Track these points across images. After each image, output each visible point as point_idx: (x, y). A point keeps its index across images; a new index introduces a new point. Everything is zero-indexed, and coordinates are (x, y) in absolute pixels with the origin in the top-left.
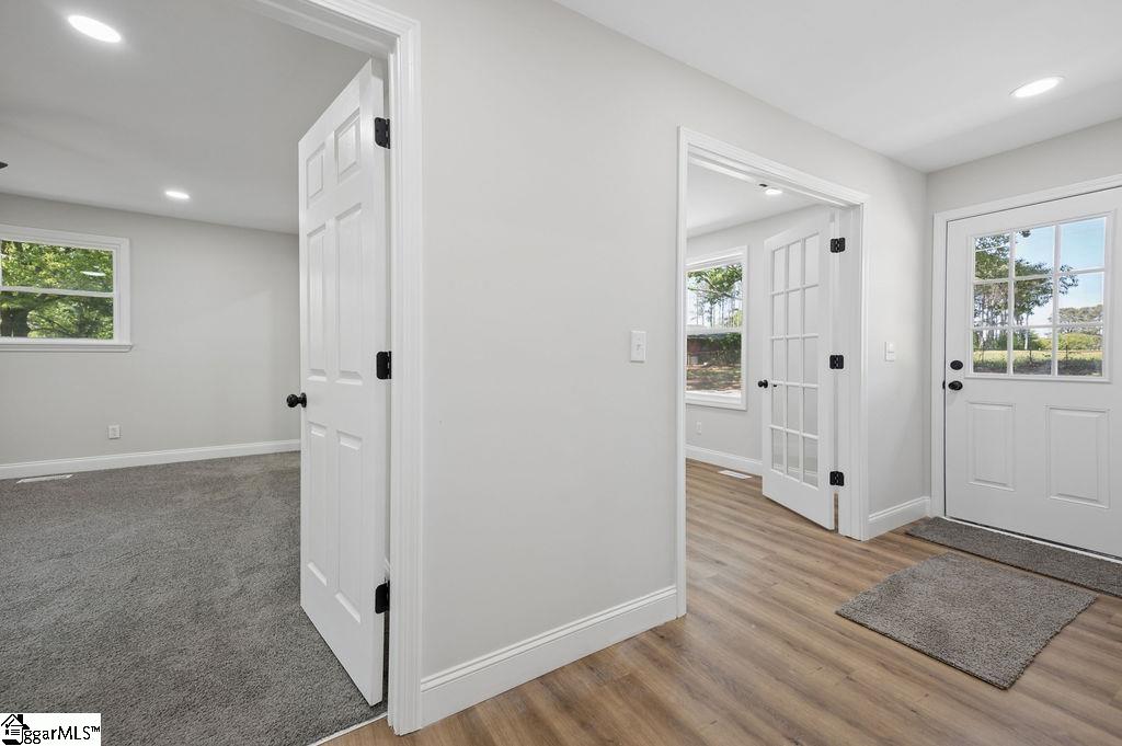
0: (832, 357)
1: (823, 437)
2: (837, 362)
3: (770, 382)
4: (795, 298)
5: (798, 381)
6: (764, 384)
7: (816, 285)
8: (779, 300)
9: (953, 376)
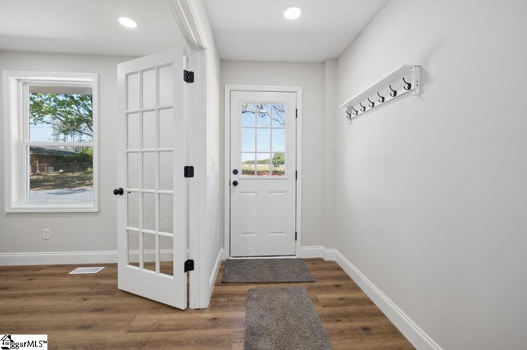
0: (185, 167)
1: (178, 235)
2: (189, 172)
3: (125, 190)
4: (150, 117)
5: (154, 189)
6: (119, 192)
7: (171, 108)
8: (134, 119)
9: (234, 178)
